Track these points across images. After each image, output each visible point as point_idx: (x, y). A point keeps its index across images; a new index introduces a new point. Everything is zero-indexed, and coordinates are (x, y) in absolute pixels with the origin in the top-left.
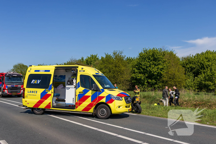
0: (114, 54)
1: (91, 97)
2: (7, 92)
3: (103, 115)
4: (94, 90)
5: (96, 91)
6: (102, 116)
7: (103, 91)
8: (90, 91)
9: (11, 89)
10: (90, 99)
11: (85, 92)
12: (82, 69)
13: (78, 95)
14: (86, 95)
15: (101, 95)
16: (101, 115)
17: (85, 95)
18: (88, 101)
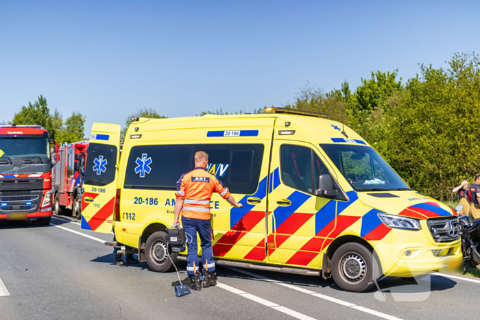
1: (313, 218)
3: (355, 280)
4: (322, 195)
5: (332, 197)
6: (351, 280)
7: (353, 197)
8: (313, 199)
10: (311, 223)
11: (297, 200)
12: (288, 124)
13: (275, 212)
14: (301, 210)
15: (345, 213)
16: (348, 279)
17: (296, 212)
18: (307, 232)
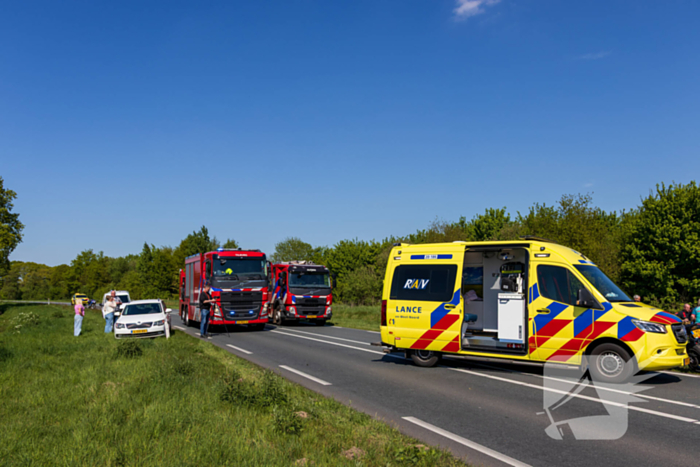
0: (563, 204)
1: (572, 323)
2: (294, 312)
3: (612, 374)
4: (582, 305)
5: (589, 306)
6: (609, 374)
7: (609, 307)
8: (571, 309)
9: (303, 305)
10: (570, 327)
11: (555, 309)
12: (543, 249)
13: (535, 318)
14: (560, 317)
15: (602, 319)
16: (605, 372)
17: (556, 318)
18: (566, 335)
